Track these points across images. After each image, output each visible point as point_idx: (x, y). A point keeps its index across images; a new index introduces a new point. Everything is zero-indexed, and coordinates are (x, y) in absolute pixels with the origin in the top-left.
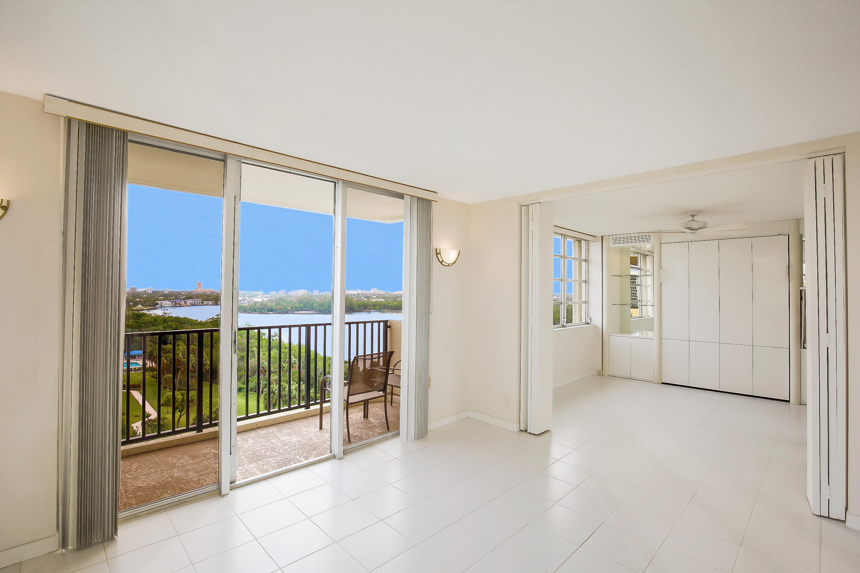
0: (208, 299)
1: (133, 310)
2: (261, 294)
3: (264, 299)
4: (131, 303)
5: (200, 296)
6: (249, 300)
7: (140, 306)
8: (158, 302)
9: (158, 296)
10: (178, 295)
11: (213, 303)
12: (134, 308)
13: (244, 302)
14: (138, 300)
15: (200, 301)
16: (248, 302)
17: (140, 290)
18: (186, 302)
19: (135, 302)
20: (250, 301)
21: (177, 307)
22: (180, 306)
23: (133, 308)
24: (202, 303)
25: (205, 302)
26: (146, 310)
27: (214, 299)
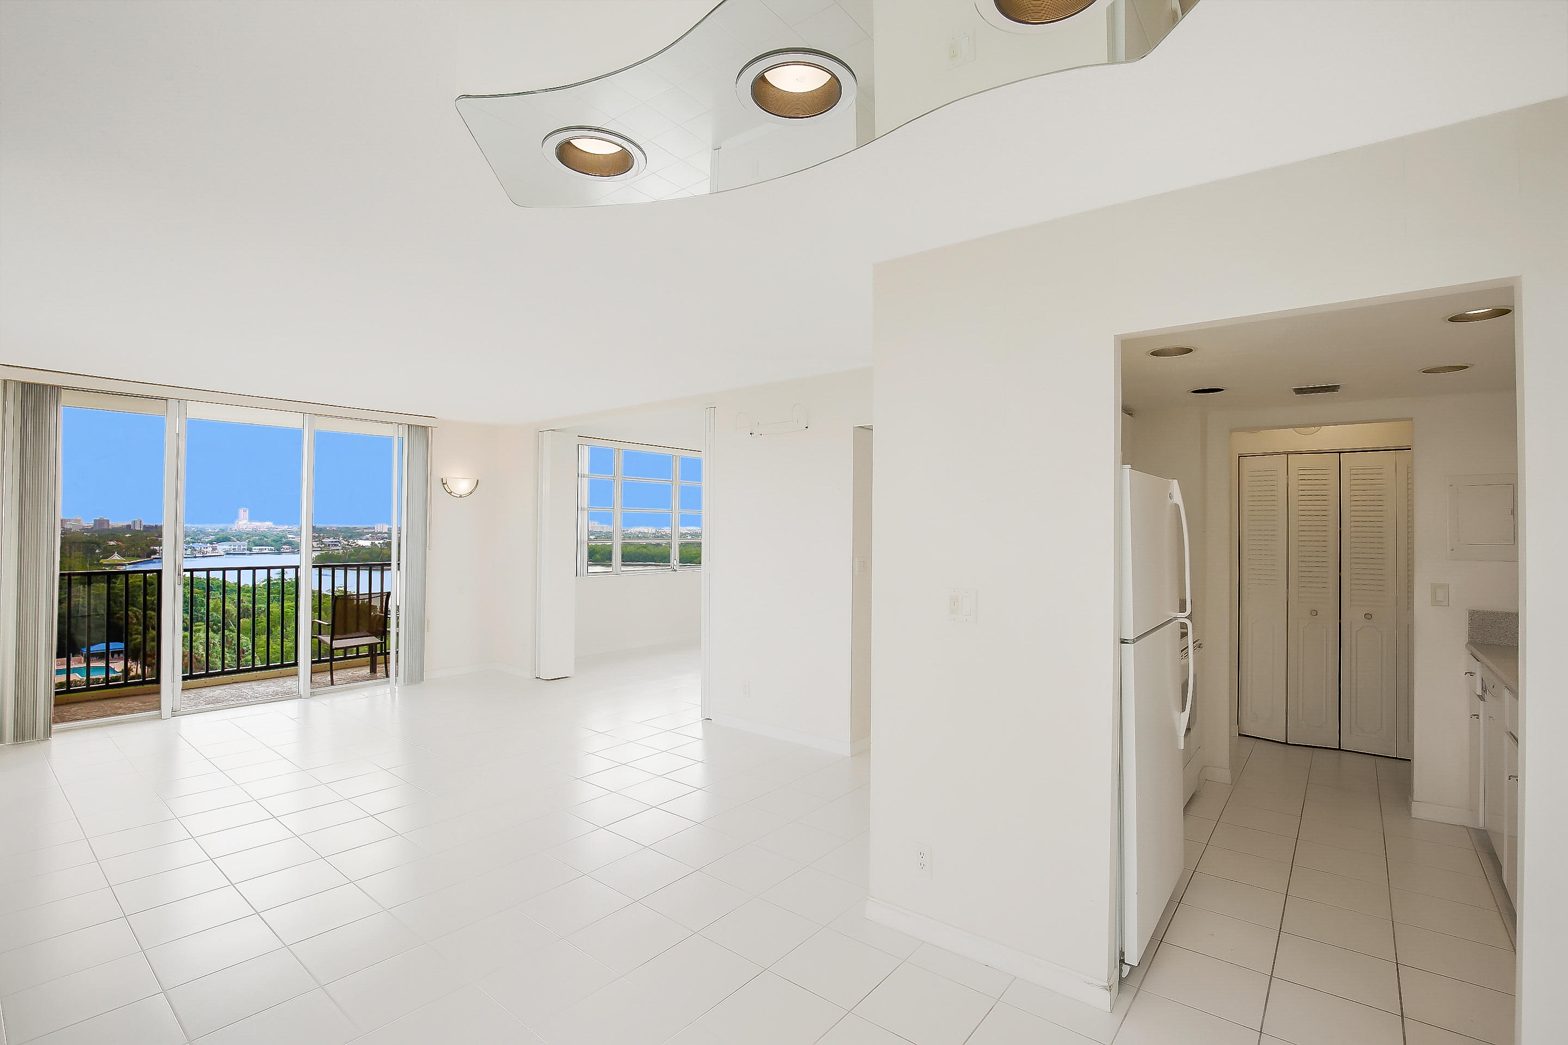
0: (262, 541)
1: (101, 564)
2: (370, 533)
3: (377, 542)
4: (97, 551)
5: (245, 536)
6: (346, 543)
7: (116, 557)
8: (155, 548)
9: (156, 537)
10: (199, 535)
11: (272, 550)
12: (104, 561)
13: (335, 548)
14: (112, 543)
15: (244, 545)
16: (343, 548)
17: (116, 522)
18: (214, 549)
19: (105, 548)
20: (348, 545)
21: (195, 557)
22: (203, 557)
23: (101, 561)
24: (250, 550)
25: (256, 549)
26: (129, 564)
27: (274, 541)
